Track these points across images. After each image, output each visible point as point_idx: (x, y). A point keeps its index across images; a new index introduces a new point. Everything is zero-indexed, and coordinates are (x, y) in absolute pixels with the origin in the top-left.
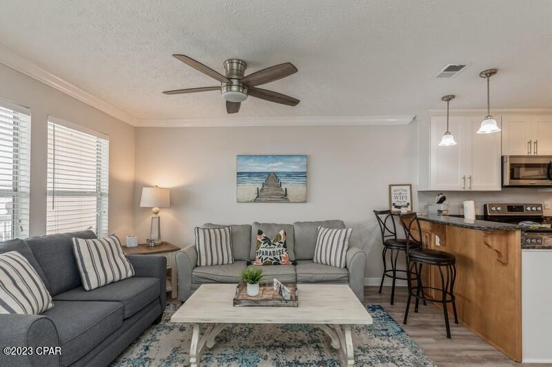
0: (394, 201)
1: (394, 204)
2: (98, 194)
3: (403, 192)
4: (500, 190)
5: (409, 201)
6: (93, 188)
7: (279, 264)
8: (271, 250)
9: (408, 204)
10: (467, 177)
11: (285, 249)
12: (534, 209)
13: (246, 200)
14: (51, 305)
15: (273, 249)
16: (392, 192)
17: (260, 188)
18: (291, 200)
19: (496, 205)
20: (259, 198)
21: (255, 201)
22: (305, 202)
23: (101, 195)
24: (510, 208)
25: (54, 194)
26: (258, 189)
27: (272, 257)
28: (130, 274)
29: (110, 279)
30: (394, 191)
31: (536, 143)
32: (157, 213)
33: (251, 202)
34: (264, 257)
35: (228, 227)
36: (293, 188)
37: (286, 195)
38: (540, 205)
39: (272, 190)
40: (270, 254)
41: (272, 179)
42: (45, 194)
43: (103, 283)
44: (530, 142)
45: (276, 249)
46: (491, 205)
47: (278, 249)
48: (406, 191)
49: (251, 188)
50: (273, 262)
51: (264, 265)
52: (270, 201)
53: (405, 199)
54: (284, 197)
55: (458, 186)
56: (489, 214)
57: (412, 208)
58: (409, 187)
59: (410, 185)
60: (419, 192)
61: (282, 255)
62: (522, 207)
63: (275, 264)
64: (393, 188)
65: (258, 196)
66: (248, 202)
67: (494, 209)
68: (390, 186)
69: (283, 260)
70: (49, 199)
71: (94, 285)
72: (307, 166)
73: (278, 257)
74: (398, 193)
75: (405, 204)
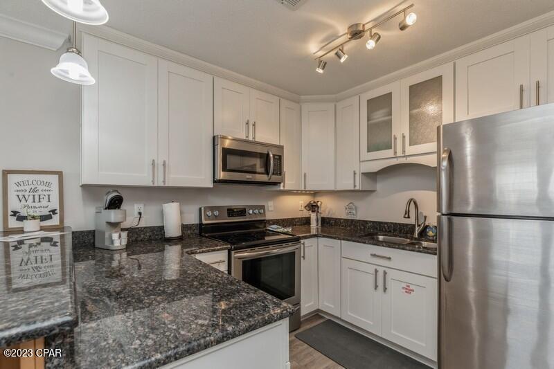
0: (14, 204)
1: (14, 213)
3: (40, 188)
4: (212, 186)
5: (55, 204)
9: (54, 212)
10: (159, 162)
12: (256, 211)
16: (12, 187)
19: (212, 209)
24: (231, 212)
30: (18, 184)
31: (254, 125)
38: (263, 207)
44: (247, 123)
46: (207, 209)
48: (48, 184)
53: (44, 202)
55: (144, 179)
56: (204, 222)
57: (62, 220)
59: (60, 174)
62: (245, 209)
64: (12, 179)
67: (209, 213)
68: (6, 173)
74: (28, 188)
75: (46, 212)
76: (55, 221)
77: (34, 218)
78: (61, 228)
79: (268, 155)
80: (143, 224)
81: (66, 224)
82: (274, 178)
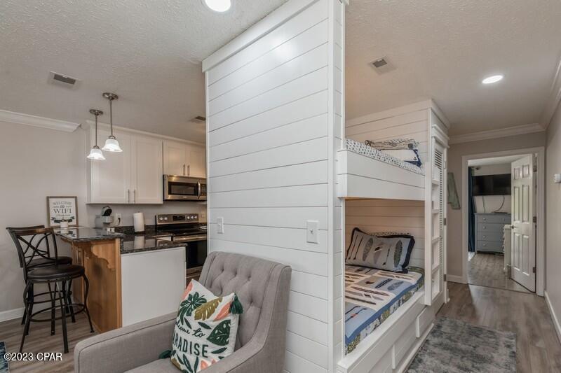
0: (54, 214)
1: (53, 218)
3: (66, 205)
4: (162, 203)
5: (74, 214)
9: (73, 218)
10: (132, 191)
12: (192, 218)
16: (51, 205)
19: (164, 216)
24: (175, 218)
30: (55, 204)
31: (189, 167)
38: (197, 215)
44: (184, 166)
46: (160, 216)
48: (70, 203)
53: (68, 213)
55: (124, 200)
56: (158, 224)
57: (77, 222)
58: (74, 199)
59: (76, 198)
60: (87, 204)
62: (184, 216)
64: (50, 199)
67: (161, 219)
68: (48, 198)
74: (59, 206)
75: (69, 218)
76: (74, 222)
77: (65, 221)
78: (77, 225)
79: (197, 184)
80: (121, 225)
81: (79, 225)
82: (202, 198)
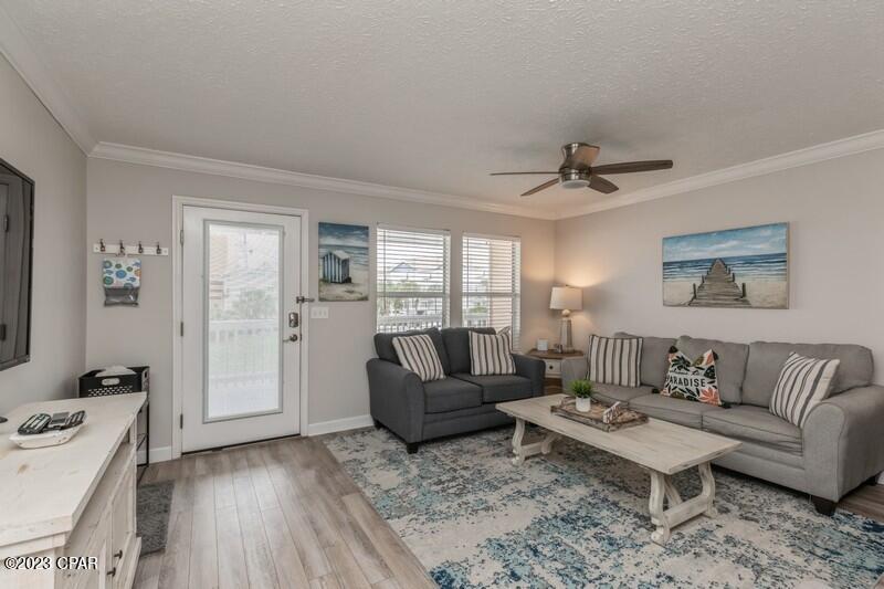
2: (513, 295)
6: (509, 290)
7: (696, 400)
8: (682, 377)
11: (707, 380)
13: (676, 302)
14: (442, 376)
15: (685, 376)
17: (698, 284)
18: (753, 304)
20: (695, 300)
21: (690, 304)
22: (784, 307)
23: (516, 295)
25: (468, 295)
26: (694, 285)
27: (683, 387)
28: (510, 371)
29: (491, 370)
32: (567, 316)
33: (684, 305)
34: (672, 385)
35: (638, 338)
36: (756, 282)
37: (744, 294)
39: (717, 288)
40: (680, 383)
41: (718, 270)
42: (461, 295)
43: (484, 372)
45: (690, 376)
47: (694, 377)
49: (685, 284)
50: (686, 395)
51: (672, 396)
52: (715, 305)
54: (741, 299)
61: (700, 388)
63: (689, 398)
65: (695, 297)
66: (679, 305)
69: (702, 395)
70: (464, 299)
71: (477, 372)
72: (788, 243)
73: (693, 389)
